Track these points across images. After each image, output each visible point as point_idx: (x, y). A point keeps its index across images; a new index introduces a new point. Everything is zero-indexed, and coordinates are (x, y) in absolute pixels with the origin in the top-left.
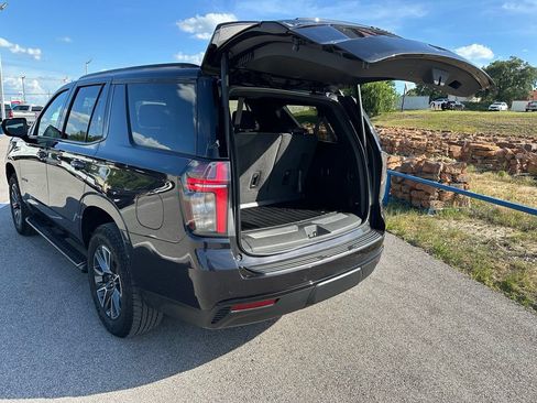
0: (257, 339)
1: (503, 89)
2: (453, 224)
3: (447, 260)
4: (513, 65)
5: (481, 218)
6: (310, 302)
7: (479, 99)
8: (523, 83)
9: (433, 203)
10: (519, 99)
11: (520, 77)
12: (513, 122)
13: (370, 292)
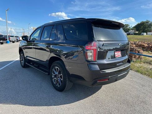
0: (97, 92)
1: (145, 29)
2: (140, 64)
3: (142, 73)
4: (147, 22)
5: (147, 63)
6: (116, 80)
7: (138, 32)
8: (150, 27)
9: (133, 59)
10: (149, 32)
11: (149, 26)
12: (148, 38)
13: (123, 81)
